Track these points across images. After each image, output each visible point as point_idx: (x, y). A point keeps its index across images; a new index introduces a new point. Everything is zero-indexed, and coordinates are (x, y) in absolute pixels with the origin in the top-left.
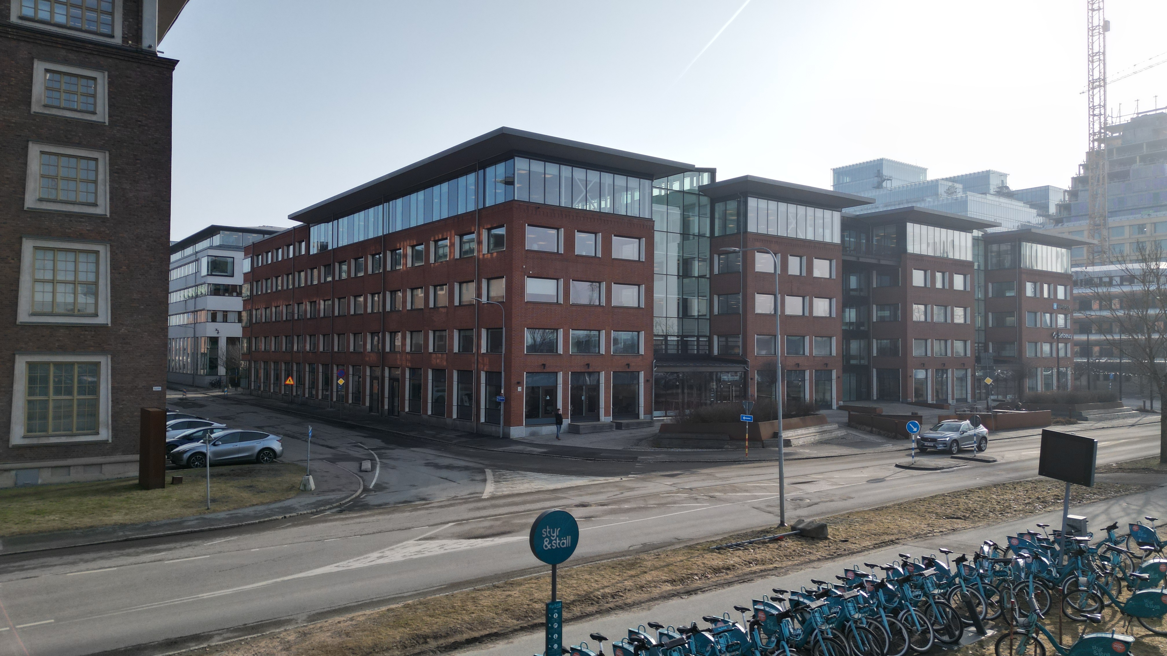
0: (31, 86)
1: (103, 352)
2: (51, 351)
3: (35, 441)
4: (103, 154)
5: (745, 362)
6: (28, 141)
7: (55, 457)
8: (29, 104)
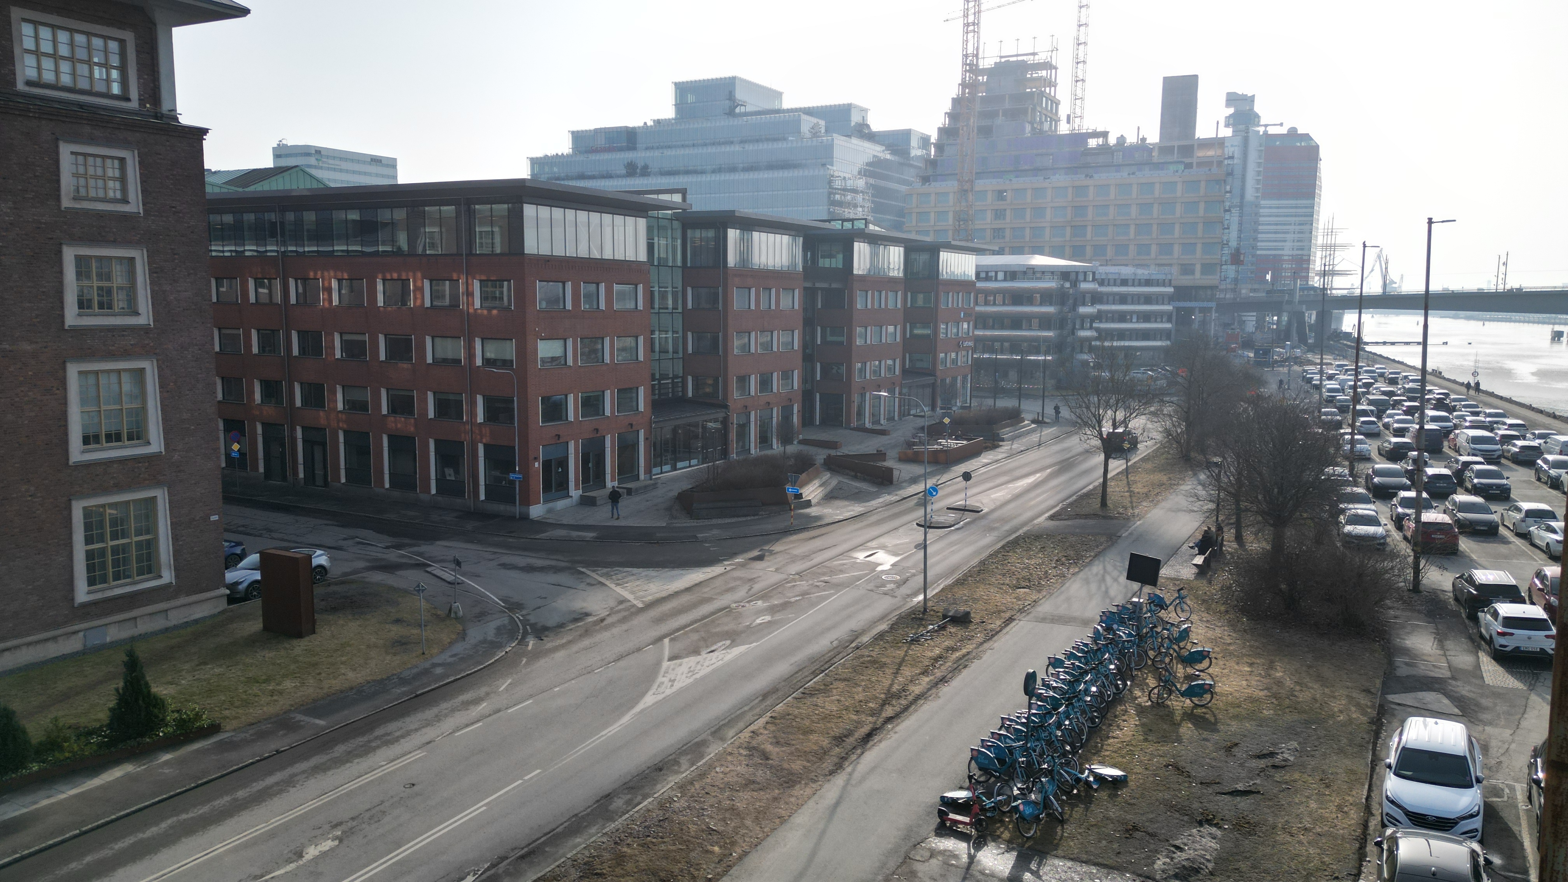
0: (59, 176)
1: (158, 484)
2: (105, 490)
3: (99, 596)
4: (140, 251)
5: (726, 407)
6: (61, 244)
7: (121, 610)
8: (58, 198)
